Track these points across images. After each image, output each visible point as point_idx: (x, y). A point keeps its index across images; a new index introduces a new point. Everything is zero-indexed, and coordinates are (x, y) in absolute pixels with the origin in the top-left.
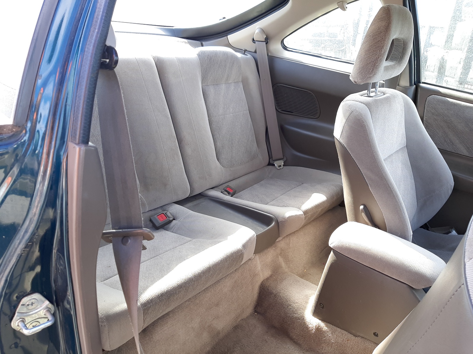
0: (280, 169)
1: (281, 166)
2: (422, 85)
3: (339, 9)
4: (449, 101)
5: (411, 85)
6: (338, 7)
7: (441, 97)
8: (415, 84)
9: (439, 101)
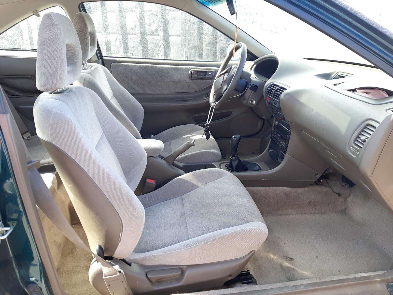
0: (30, 139)
1: (29, 137)
2: (104, 58)
3: (34, 15)
4: (123, 65)
5: (99, 59)
6: (33, 14)
7: (118, 63)
8: (100, 59)
9: (117, 65)
